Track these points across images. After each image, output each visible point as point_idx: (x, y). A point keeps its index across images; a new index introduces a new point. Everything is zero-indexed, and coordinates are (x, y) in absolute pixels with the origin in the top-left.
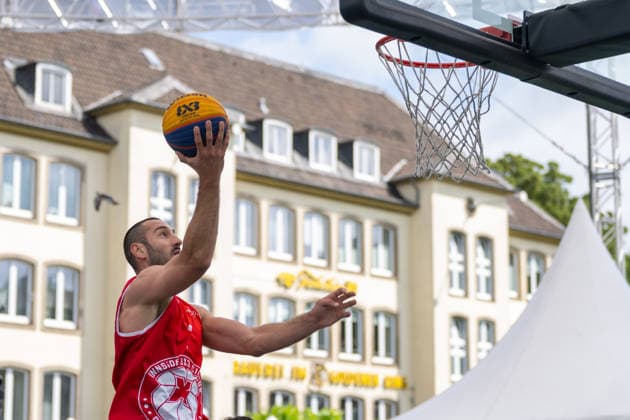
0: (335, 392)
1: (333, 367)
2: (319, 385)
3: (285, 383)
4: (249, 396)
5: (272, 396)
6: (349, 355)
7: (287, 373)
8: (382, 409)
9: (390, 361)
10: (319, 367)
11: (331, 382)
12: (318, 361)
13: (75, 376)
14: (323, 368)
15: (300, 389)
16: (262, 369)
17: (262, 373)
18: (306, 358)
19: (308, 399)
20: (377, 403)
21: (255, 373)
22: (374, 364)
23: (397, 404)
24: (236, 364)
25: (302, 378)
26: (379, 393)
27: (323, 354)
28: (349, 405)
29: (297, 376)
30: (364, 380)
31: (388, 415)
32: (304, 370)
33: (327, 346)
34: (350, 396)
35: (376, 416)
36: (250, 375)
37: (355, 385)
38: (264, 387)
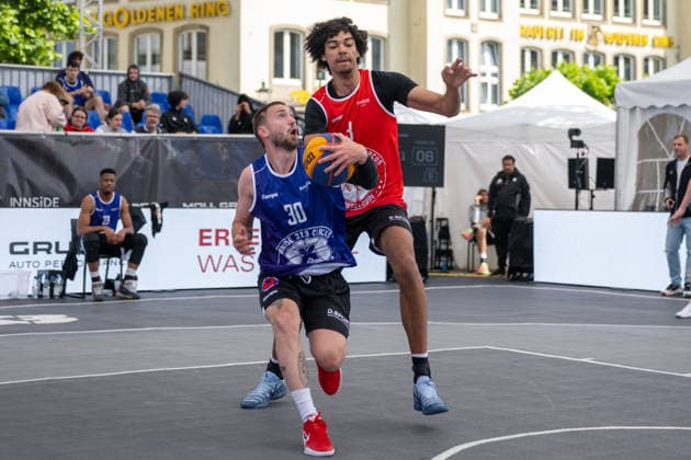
0: (610, 51)
1: (608, 29)
2: (596, 45)
3: (566, 44)
4: (534, 55)
5: (554, 55)
6: (621, 18)
7: (567, 35)
8: (651, 64)
9: (658, 23)
10: (596, 29)
11: (606, 42)
12: (596, 24)
13: (384, 38)
14: (599, 30)
15: (579, 48)
16: (545, 30)
17: (545, 35)
18: (583, 21)
19: (586, 57)
20: (646, 60)
21: (538, 35)
22: (644, 26)
23: (664, 60)
24: (522, 28)
25: (581, 39)
26: (648, 51)
27: (599, 17)
28: (622, 62)
29: (575, 36)
30: (636, 39)
31: (657, 70)
32: (582, 32)
33: (602, 11)
34: (623, 54)
35: (646, 70)
36: (535, 37)
37: (628, 44)
38: (547, 47)
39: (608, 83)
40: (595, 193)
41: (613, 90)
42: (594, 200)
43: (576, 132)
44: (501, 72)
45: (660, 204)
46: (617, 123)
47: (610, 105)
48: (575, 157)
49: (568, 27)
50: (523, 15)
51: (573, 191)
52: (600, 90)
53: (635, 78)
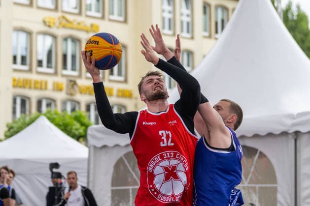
0: (83, 99)
1: (82, 82)
2: (73, 95)
3: (49, 93)
4: (23, 103)
5: (39, 103)
7: (50, 86)
9: (121, 79)
10: (73, 83)
11: (81, 93)
12: (72, 79)
14: (75, 83)
15: (60, 96)
16: (33, 82)
17: (33, 85)
18: (63, 76)
19: (64, 103)
21: (28, 86)
22: (110, 81)
23: (125, 108)
24: (14, 80)
25: (61, 90)
27: (75, 73)
28: (92, 109)
29: (57, 88)
32: (62, 84)
34: (93, 102)
36: (24, 87)
38: (34, 96)
39: (82, 124)
41: (85, 131)
43: (55, 165)
46: (89, 159)
47: (84, 143)
49: (51, 80)
50: (15, 70)
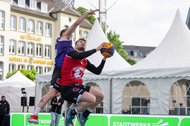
0: (35, 65)
1: (35, 59)
2: (31, 63)
3: (22, 63)
4: (13, 66)
5: (19, 66)
6: (39, 56)
7: (23, 60)
8: (47, 69)
9: (49, 58)
10: (31, 59)
11: (34, 63)
12: (31, 58)
14: (32, 59)
15: (26, 64)
16: (16, 59)
17: (16, 60)
18: (28, 56)
19: (28, 67)
20: (45, 68)
22: (45, 58)
23: (50, 68)
24: (10, 58)
25: (27, 62)
26: (46, 65)
27: (32, 56)
28: (38, 68)
29: (25, 61)
30: (43, 62)
31: (48, 71)
32: (27, 59)
33: (33, 54)
34: (39, 66)
35: (45, 71)
36: (13, 61)
37: (40, 63)
38: (17, 64)
39: (34, 75)
40: (29, 107)
42: (29, 109)
43: (24, 89)
44: (3, 71)
45: (47, 110)
46: (36, 87)
47: (35, 81)
48: (23, 96)
49: (23, 58)
50: (10, 54)
51: (22, 107)
52: (32, 77)
53: (42, 73)
